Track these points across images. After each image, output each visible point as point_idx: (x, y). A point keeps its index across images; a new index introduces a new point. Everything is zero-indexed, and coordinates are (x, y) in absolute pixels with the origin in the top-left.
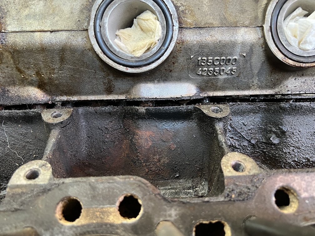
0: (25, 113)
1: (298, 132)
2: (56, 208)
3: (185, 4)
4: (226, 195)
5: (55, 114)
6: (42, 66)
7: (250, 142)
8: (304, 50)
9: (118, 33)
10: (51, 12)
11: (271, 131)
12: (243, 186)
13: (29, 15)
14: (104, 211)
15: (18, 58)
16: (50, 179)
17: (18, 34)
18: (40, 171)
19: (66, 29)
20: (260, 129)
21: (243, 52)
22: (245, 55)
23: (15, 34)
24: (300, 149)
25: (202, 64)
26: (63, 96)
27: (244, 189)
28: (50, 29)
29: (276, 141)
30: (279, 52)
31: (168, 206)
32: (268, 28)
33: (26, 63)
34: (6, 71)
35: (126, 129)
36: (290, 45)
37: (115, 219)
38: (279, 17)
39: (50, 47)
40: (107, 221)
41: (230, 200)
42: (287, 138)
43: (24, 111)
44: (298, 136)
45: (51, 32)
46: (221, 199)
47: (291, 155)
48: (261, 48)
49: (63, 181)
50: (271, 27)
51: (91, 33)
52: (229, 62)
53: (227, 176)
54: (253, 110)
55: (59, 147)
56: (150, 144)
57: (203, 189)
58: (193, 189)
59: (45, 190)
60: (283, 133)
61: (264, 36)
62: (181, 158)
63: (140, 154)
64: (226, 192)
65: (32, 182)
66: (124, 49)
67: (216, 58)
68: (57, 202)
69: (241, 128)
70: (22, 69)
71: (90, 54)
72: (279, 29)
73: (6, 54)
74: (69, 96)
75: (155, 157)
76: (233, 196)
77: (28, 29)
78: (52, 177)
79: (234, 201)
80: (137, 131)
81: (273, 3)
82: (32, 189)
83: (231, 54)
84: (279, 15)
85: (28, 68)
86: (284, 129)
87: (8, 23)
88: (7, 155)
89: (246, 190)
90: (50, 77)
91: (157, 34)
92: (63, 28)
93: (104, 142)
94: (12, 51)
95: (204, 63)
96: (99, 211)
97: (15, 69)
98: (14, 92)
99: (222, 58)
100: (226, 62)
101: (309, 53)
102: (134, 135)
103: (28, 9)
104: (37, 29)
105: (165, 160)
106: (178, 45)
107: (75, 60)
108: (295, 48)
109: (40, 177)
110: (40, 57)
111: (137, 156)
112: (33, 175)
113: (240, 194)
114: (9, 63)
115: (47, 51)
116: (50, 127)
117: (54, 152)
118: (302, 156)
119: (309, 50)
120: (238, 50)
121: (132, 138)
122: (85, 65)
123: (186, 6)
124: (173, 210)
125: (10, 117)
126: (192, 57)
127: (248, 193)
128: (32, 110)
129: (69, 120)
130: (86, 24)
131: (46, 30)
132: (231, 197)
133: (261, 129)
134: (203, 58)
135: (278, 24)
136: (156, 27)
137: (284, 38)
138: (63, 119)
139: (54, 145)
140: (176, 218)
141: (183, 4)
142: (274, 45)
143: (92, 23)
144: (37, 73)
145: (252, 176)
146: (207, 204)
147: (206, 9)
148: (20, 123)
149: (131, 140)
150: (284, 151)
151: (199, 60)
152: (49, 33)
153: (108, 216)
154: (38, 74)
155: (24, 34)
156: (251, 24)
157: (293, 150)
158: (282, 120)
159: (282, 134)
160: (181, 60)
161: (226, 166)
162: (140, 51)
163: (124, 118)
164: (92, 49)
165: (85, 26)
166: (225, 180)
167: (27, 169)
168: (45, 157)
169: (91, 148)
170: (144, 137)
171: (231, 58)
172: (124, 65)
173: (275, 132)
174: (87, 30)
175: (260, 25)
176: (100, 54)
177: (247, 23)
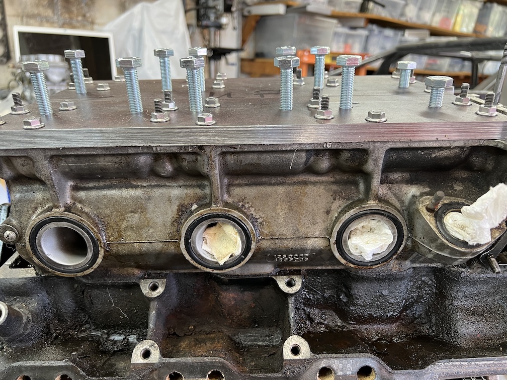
2: (166, 378)
4: (283, 373)
9: (205, 235)
12: (296, 367)
13: (127, 227)
16: (160, 358)
17: (120, 244)
18: (150, 349)
21: (313, 253)
23: (117, 244)
25: (278, 257)
27: (296, 369)
28: (146, 241)
30: (343, 259)
32: (334, 241)
39: (148, 253)
41: (286, 376)
46: (279, 375)
48: (329, 251)
50: (336, 241)
51: (183, 246)
56: (233, 303)
57: (277, 337)
58: (269, 337)
61: (330, 246)
63: (225, 309)
64: (284, 370)
65: (147, 361)
67: (289, 255)
70: (123, 261)
72: (344, 242)
75: (237, 312)
76: (288, 374)
77: (128, 240)
80: (221, 293)
85: (128, 261)
87: (110, 234)
89: (298, 369)
90: (147, 264)
92: (158, 239)
98: (115, 272)
99: (295, 255)
102: (219, 295)
103: (125, 221)
105: (246, 315)
106: (256, 252)
109: (152, 355)
111: (222, 311)
112: (147, 354)
113: (293, 372)
115: (145, 255)
123: (263, 218)
126: (268, 255)
127: (299, 372)
130: (177, 236)
131: (143, 241)
138: (160, 292)
141: (262, 216)
142: (339, 254)
143: (183, 240)
145: (304, 359)
147: (281, 220)
149: (217, 298)
150: (351, 308)
154: (136, 263)
156: (320, 235)
161: (286, 350)
165: (176, 238)
170: (227, 298)
171: (302, 255)
172: (210, 268)
175: (328, 237)
176: (190, 261)
177: (317, 234)
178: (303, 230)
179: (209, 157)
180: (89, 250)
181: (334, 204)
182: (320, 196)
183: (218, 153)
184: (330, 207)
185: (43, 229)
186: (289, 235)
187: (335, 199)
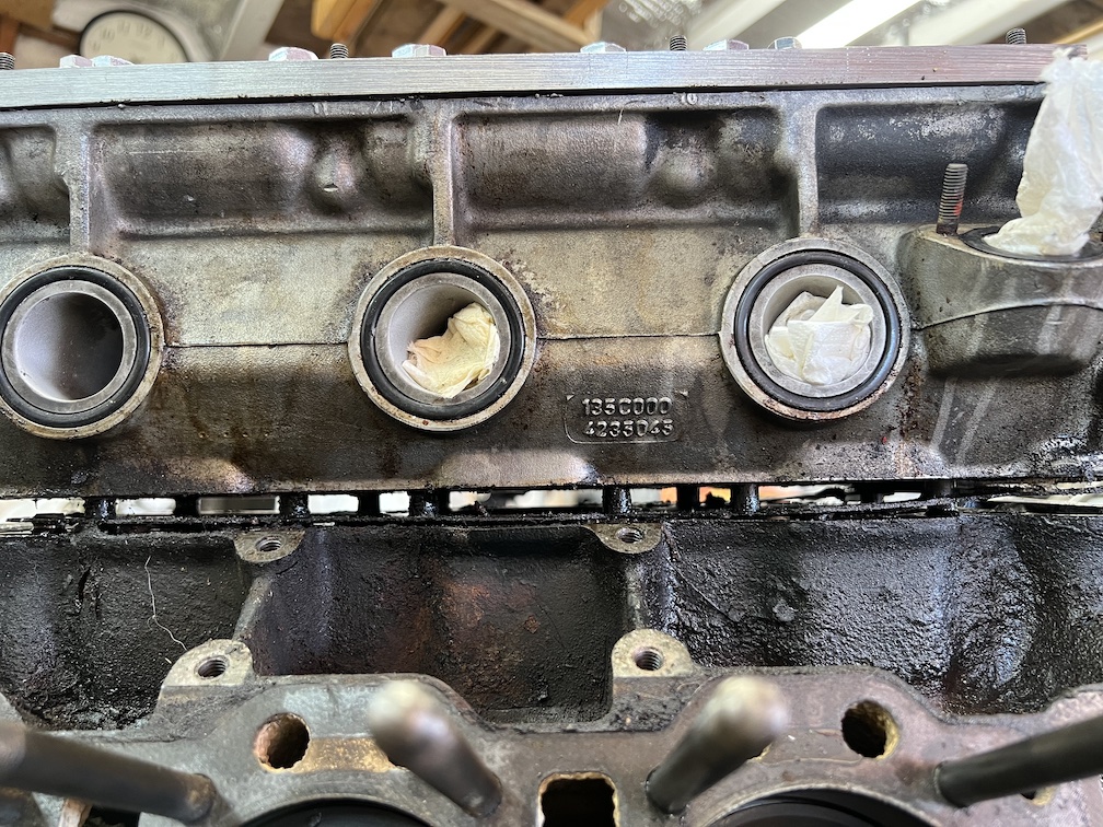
0: (199, 539)
1: (837, 592)
2: (254, 737)
3: (555, 289)
4: (614, 718)
5: (264, 543)
6: (246, 414)
7: (727, 617)
8: (815, 384)
9: (412, 347)
10: (274, 305)
11: (775, 590)
12: (652, 701)
13: (228, 311)
14: (353, 745)
15: (198, 398)
16: (248, 677)
17: (202, 349)
18: (227, 660)
19: (302, 340)
20: (751, 587)
21: (682, 389)
22: (685, 393)
23: (197, 350)
24: (846, 635)
25: (594, 412)
26: (284, 481)
27: (652, 707)
28: (269, 341)
29: (787, 614)
30: (757, 389)
31: (488, 738)
32: (730, 338)
33: (213, 410)
34: (168, 425)
35: (424, 582)
36: (779, 373)
37: (374, 764)
38: (752, 315)
39: (267, 377)
40: (359, 767)
41: (621, 730)
42: (811, 607)
43: (196, 535)
44: (838, 604)
45: (271, 346)
46: (602, 725)
47: (823, 650)
48: (720, 379)
49: (274, 681)
50: (735, 336)
51: (355, 349)
52: (652, 410)
53: (618, 678)
54: (731, 537)
55: (267, 618)
56: (479, 616)
59: (236, 699)
60: (802, 594)
61: (721, 355)
62: (552, 654)
63: (455, 641)
64: (614, 711)
65: (210, 681)
66: (421, 383)
67: (622, 401)
68: (258, 724)
69: (704, 582)
70: (203, 420)
71: (350, 391)
72: (754, 341)
73: (176, 390)
74: (299, 482)
75: (490, 650)
76: (628, 721)
77: (224, 341)
78: (252, 672)
79: (629, 731)
80: (448, 585)
81: (737, 288)
82: (210, 696)
83: (655, 393)
84: (753, 311)
85: (215, 420)
86: (804, 585)
87: (185, 327)
88: (149, 637)
89: (658, 709)
90: (261, 438)
91: (489, 354)
92: (297, 340)
93: (371, 611)
94: (187, 384)
95: (598, 411)
96: (343, 746)
97: (187, 421)
99: (636, 400)
100: (645, 409)
101: (825, 391)
102: (441, 595)
103: (228, 299)
104: (242, 341)
105: (514, 658)
106: (536, 374)
107: (317, 403)
108: (792, 380)
109: (226, 672)
110: (244, 398)
111: (449, 647)
112: (214, 669)
113: (644, 717)
114: (177, 408)
115: (259, 384)
116: (251, 571)
117: (257, 626)
118: (855, 654)
119: (823, 385)
120: (669, 383)
121: (438, 603)
122: (338, 415)
123: (555, 293)
124: (498, 745)
125: (165, 550)
126: (569, 398)
127: (661, 716)
128: (214, 534)
129: (294, 556)
130: (345, 331)
131: (261, 342)
132: (624, 722)
133: (752, 584)
134: (594, 401)
135: (751, 329)
136: (488, 337)
137: (767, 358)
138: (282, 553)
139: (258, 611)
140: (503, 764)
141: (551, 289)
142: (745, 374)
143: (357, 330)
144: (232, 429)
145: (673, 678)
146: (573, 736)
147: (598, 298)
148: (183, 564)
149: (436, 609)
150: (807, 640)
151: (585, 405)
152: (266, 348)
153: (361, 756)
154: (235, 431)
155: (217, 350)
156: (694, 329)
157: (829, 639)
158: (796, 562)
159: (799, 598)
160: (547, 405)
161: (620, 658)
162: (455, 387)
163: (422, 553)
164: (354, 382)
165: (341, 334)
166: (615, 687)
167: (201, 657)
168: (237, 635)
169: (342, 627)
170: (464, 600)
171: (655, 400)
172: (419, 415)
173: (784, 594)
174: (346, 343)
175: (712, 332)
176: (370, 391)
177: (685, 327)
178: (651, 319)
179: (432, 126)
180: (125, 356)
181: (722, 262)
182: (686, 246)
183: (453, 116)
184: (713, 269)
185: (30, 300)
186: (618, 329)
187: (722, 252)
